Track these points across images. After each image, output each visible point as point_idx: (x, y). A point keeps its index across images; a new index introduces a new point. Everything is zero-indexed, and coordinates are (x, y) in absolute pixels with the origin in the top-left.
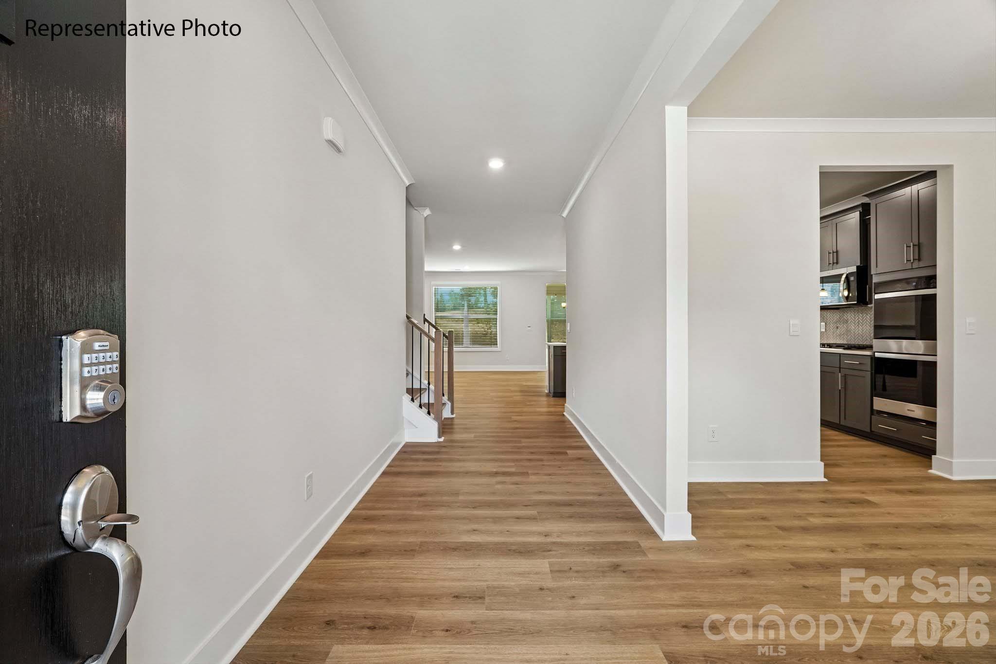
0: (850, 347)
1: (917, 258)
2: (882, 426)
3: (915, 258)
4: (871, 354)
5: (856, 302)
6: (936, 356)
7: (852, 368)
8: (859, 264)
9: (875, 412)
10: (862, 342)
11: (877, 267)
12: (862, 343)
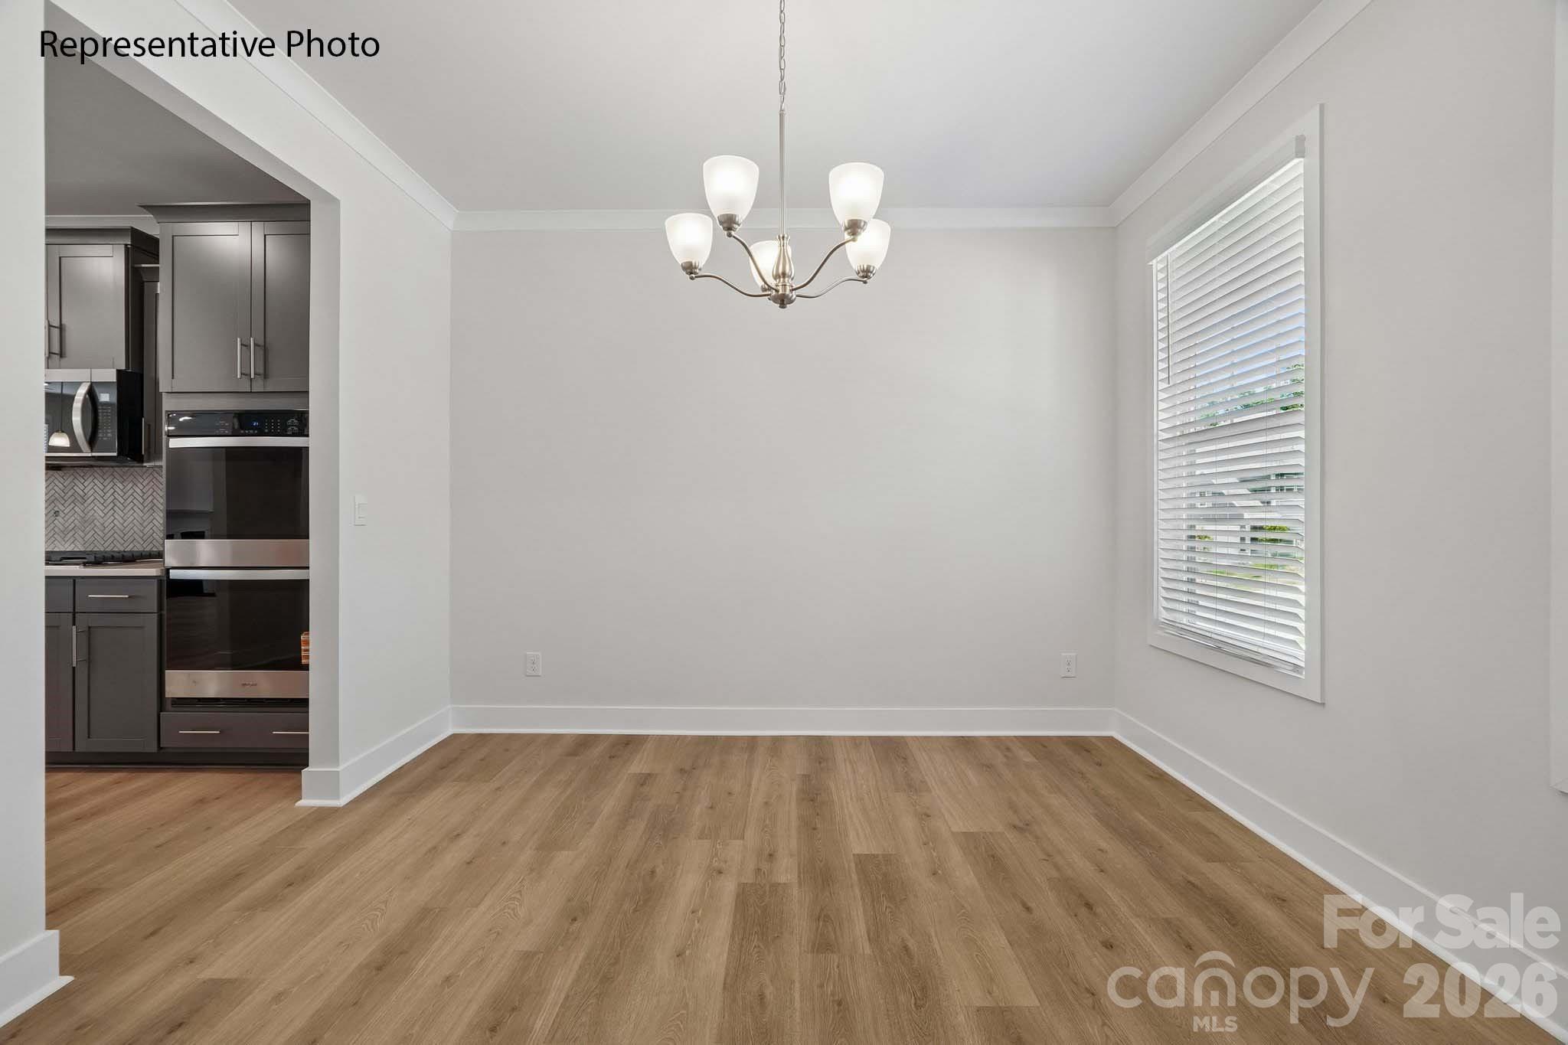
0: (100, 560)
1: (261, 371)
2: (186, 731)
3: (258, 371)
4: (159, 574)
5: (115, 454)
6: (308, 568)
7: (107, 610)
8: (123, 367)
9: (169, 703)
10: (122, 545)
11: (173, 378)
12: (122, 549)
